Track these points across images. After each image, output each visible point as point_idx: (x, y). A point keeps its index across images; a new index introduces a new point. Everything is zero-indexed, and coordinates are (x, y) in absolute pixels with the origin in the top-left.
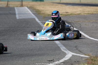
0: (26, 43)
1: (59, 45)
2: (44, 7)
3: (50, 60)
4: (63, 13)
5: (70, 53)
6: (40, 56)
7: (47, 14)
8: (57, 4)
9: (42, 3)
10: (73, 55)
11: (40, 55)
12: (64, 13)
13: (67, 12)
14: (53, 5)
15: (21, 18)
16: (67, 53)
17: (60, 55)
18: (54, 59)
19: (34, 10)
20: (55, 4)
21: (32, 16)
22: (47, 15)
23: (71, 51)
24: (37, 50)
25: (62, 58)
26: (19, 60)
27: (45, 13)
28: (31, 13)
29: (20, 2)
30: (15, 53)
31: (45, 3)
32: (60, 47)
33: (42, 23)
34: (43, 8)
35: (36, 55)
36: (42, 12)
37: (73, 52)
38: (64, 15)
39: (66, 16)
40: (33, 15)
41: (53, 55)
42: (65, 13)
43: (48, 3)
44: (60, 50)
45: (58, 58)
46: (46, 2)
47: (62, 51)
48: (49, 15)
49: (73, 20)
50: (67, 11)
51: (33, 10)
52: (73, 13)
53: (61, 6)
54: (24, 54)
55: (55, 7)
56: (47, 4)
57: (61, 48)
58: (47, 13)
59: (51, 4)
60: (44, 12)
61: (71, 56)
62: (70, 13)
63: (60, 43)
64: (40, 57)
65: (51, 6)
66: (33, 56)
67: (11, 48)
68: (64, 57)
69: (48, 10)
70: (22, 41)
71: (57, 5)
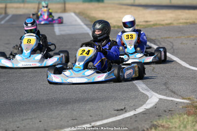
3: (119, 108)
4: (140, 22)
5: (156, 96)
6: (100, 101)
9: (101, 4)
10: (160, 99)
12: (141, 23)
13: (147, 22)
14: (120, 9)
15: (63, 33)
16: (150, 96)
17: (137, 100)
18: (126, 107)
19: (87, 19)
20: (124, 7)
21: (83, 28)
23: (157, 93)
24: (95, 91)
25: (142, 105)
26: (62, 110)
28: (82, 24)
29: (62, 3)
31: (107, 5)
32: (136, 85)
34: (104, 13)
35: (92, 100)
37: (160, 94)
38: (142, 26)
39: (146, 27)
40: (85, 27)
41: (124, 99)
42: (144, 23)
43: (113, 5)
44: (137, 90)
45: (134, 105)
46: (109, 3)
47: (141, 92)
49: (159, 36)
50: (146, 20)
51: (85, 18)
52: (158, 22)
54: (70, 99)
56: (111, 7)
57: (139, 87)
59: (118, 6)
61: (157, 100)
62: (152, 23)
64: (100, 104)
65: (118, 11)
66: (88, 101)
67: (47, 88)
68: (144, 103)
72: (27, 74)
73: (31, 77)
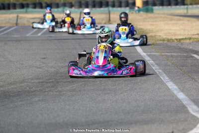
0: (117, 97)
1: (185, 103)
2: (154, 23)
4: (193, 35)
6: (145, 124)
7: (159, 38)
8: (181, 18)
9: (150, 15)
11: (146, 122)
12: (194, 37)
14: (172, 20)
17: (186, 123)
18: (175, 131)
20: (176, 17)
22: (161, 40)
24: (140, 112)
25: (192, 129)
27: (155, 36)
29: (106, 13)
30: (94, 120)
31: (156, 15)
32: (187, 106)
33: (149, 56)
34: (153, 25)
35: (136, 122)
36: (151, 34)
38: (195, 40)
41: (172, 121)
42: (197, 36)
43: (163, 16)
44: (187, 112)
45: (183, 129)
46: (159, 14)
47: (191, 114)
48: (164, 40)
53: (188, 21)
54: (112, 121)
55: (176, 24)
56: (161, 17)
57: (189, 109)
58: (160, 36)
59: (169, 17)
60: (153, 34)
63: (186, 97)
64: (145, 127)
65: (169, 22)
66: (131, 124)
67: (86, 109)
68: (195, 126)
69: (162, 30)
70: (109, 94)
71: (180, 20)
72: (64, 92)
73: (69, 97)
